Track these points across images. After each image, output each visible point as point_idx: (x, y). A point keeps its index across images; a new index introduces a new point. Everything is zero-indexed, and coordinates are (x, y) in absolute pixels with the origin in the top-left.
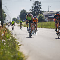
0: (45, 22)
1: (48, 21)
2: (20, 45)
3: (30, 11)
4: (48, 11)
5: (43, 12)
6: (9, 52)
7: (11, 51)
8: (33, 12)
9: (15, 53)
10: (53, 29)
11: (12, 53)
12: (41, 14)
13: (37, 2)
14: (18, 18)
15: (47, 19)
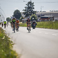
0: (38, 22)
1: (41, 21)
2: (13, 44)
3: (23, 11)
4: (41, 11)
5: (36, 12)
6: (3, 51)
7: (5, 50)
8: (26, 12)
9: (9, 52)
10: (45, 28)
11: (5, 51)
12: (34, 14)
13: (30, 3)
14: (11, 17)
15: (40, 19)
